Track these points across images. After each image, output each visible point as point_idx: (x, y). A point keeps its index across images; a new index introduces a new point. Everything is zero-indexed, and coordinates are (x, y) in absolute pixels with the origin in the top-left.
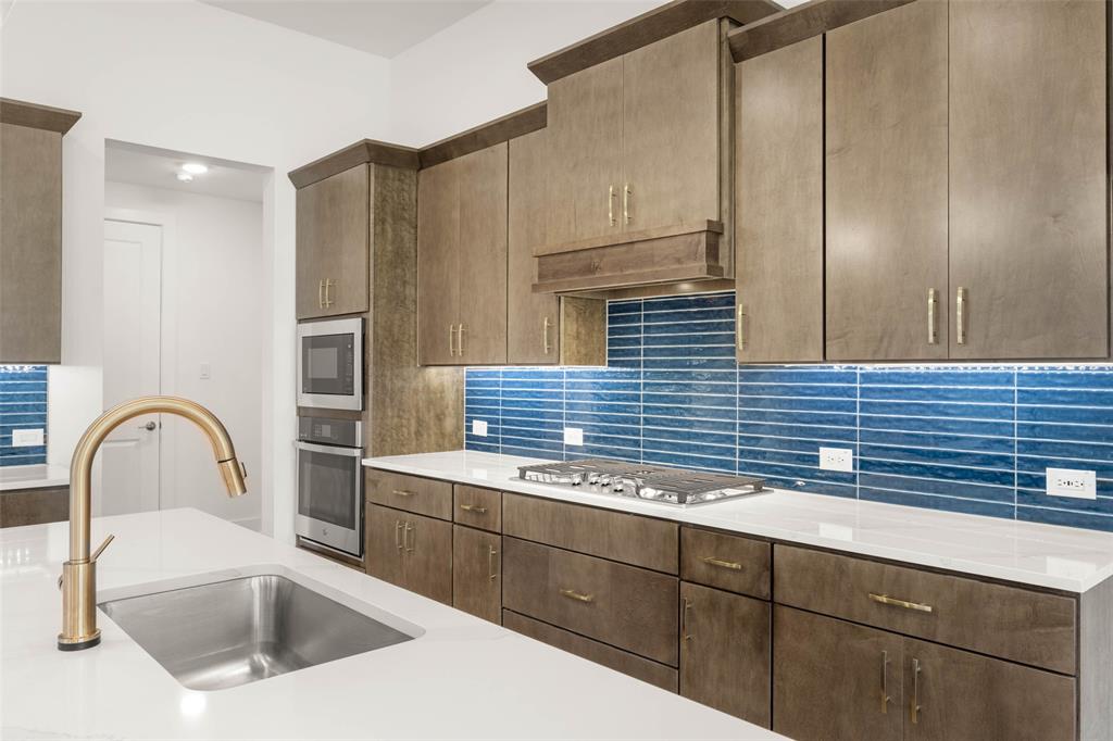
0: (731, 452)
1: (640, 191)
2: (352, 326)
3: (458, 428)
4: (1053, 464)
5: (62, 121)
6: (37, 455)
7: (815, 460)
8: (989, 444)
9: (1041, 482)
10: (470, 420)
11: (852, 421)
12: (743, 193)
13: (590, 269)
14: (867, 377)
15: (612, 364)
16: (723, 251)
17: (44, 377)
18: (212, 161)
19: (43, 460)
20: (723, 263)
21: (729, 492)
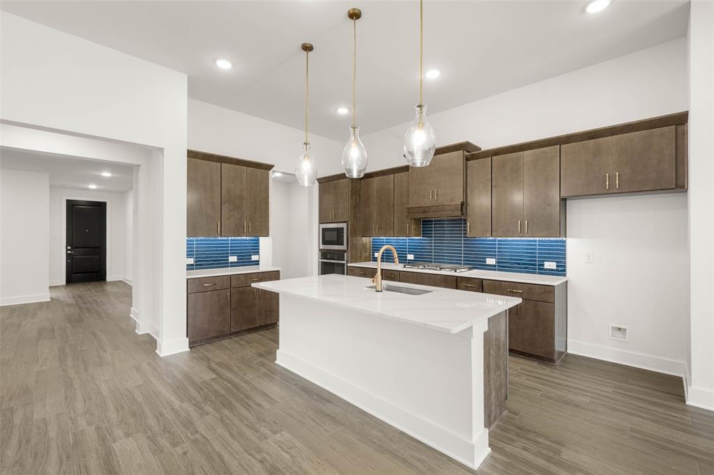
0: (461, 260)
1: (440, 192)
2: (344, 225)
3: (370, 255)
4: (546, 261)
5: (269, 167)
6: (257, 263)
7: (485, 262)
8: (530, 257)
9: (543, 265)
10: (374, 253)
11: (495, 252)
12: (469, 194)
13: (425, 212)
14: (499, 241)
15: (423, 237)
16: (464, 209)
17: (258, 240)
18: (283, 173)
19: (258, 264)
20: (464, 212)
21: (463, 270)
